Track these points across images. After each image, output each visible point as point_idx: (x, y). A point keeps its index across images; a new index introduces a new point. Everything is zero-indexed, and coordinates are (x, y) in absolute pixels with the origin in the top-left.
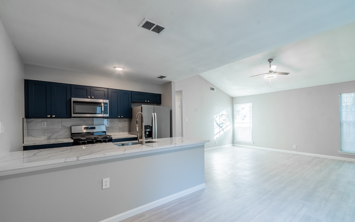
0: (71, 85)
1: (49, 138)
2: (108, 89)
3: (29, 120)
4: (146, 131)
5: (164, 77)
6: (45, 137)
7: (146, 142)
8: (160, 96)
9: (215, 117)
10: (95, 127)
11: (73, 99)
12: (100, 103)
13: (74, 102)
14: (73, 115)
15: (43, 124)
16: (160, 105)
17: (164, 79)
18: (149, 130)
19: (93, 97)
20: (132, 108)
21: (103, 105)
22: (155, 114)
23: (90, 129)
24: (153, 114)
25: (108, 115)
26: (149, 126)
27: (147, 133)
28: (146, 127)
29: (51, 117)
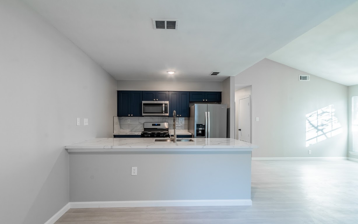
0: (143, 91)
1: (131, 131)
2: (169, 91)
3: (121, 118)
4: (199, 130)
5: (218, 73)
6: (130, 130)
7: (178, 141)
8: (220, 94)
9: (308, 115)
10: (160, 124)
11: (143, 102)
12: (162, 104)
13: (144, 104)
14: (143, 114)
15: (128, 121)
16: (220, 104)
17: (218, 75)
18: (201, 129)
19: (157, 100)
20: (190, 108)
21: (164, 105)
22: (209, 113)
23: (156, 125)
24: (206, 113)
25: (168, 114)
26: (202, 125)
27: (200, 132)
28: (198, 126)
29: (131, 116)
